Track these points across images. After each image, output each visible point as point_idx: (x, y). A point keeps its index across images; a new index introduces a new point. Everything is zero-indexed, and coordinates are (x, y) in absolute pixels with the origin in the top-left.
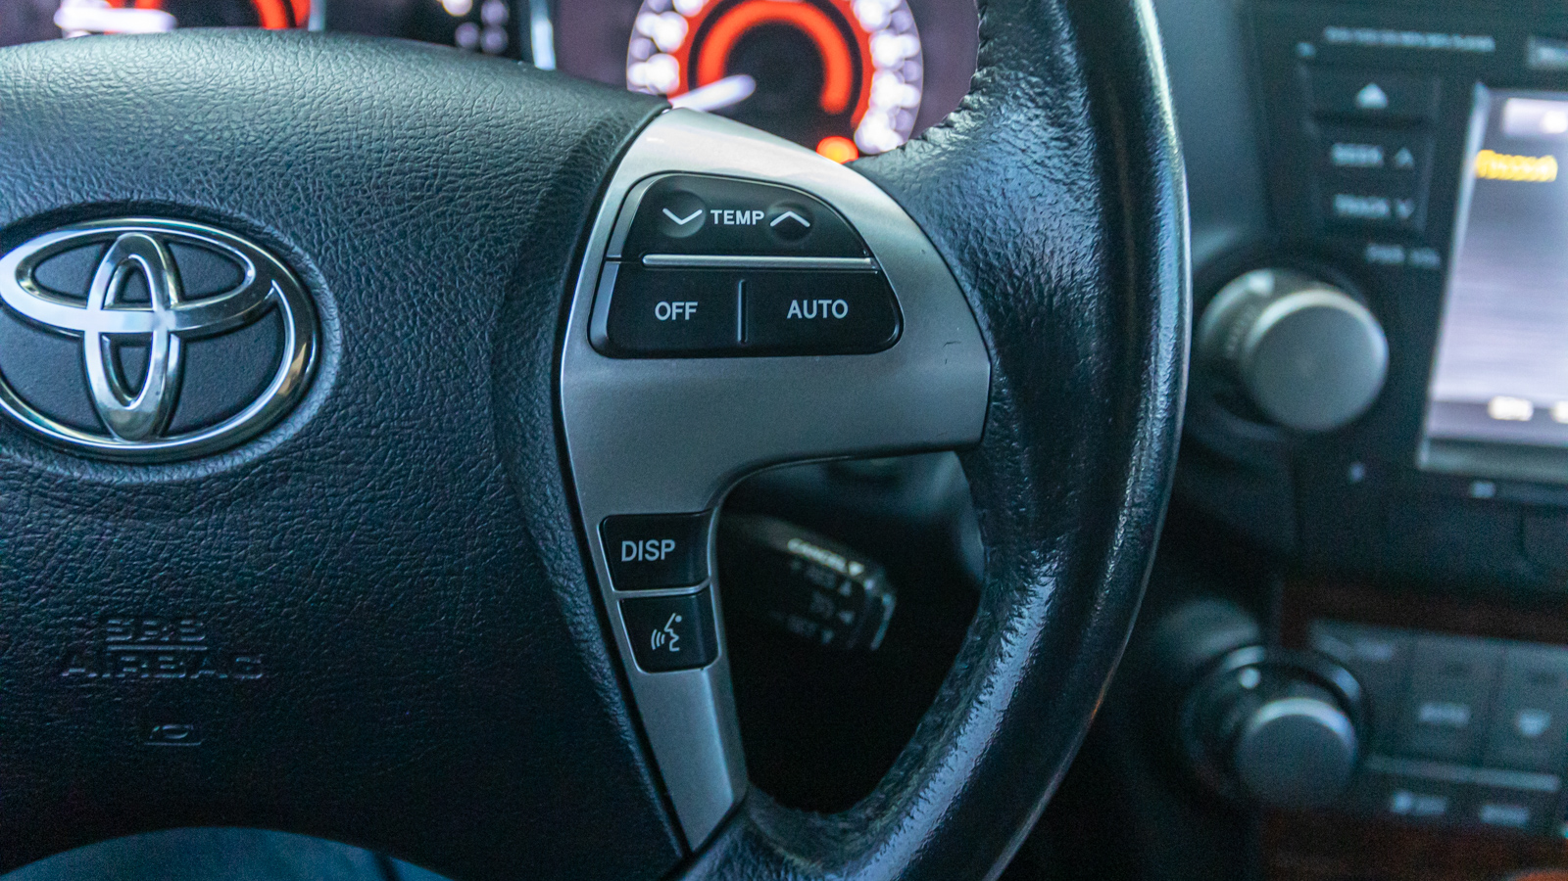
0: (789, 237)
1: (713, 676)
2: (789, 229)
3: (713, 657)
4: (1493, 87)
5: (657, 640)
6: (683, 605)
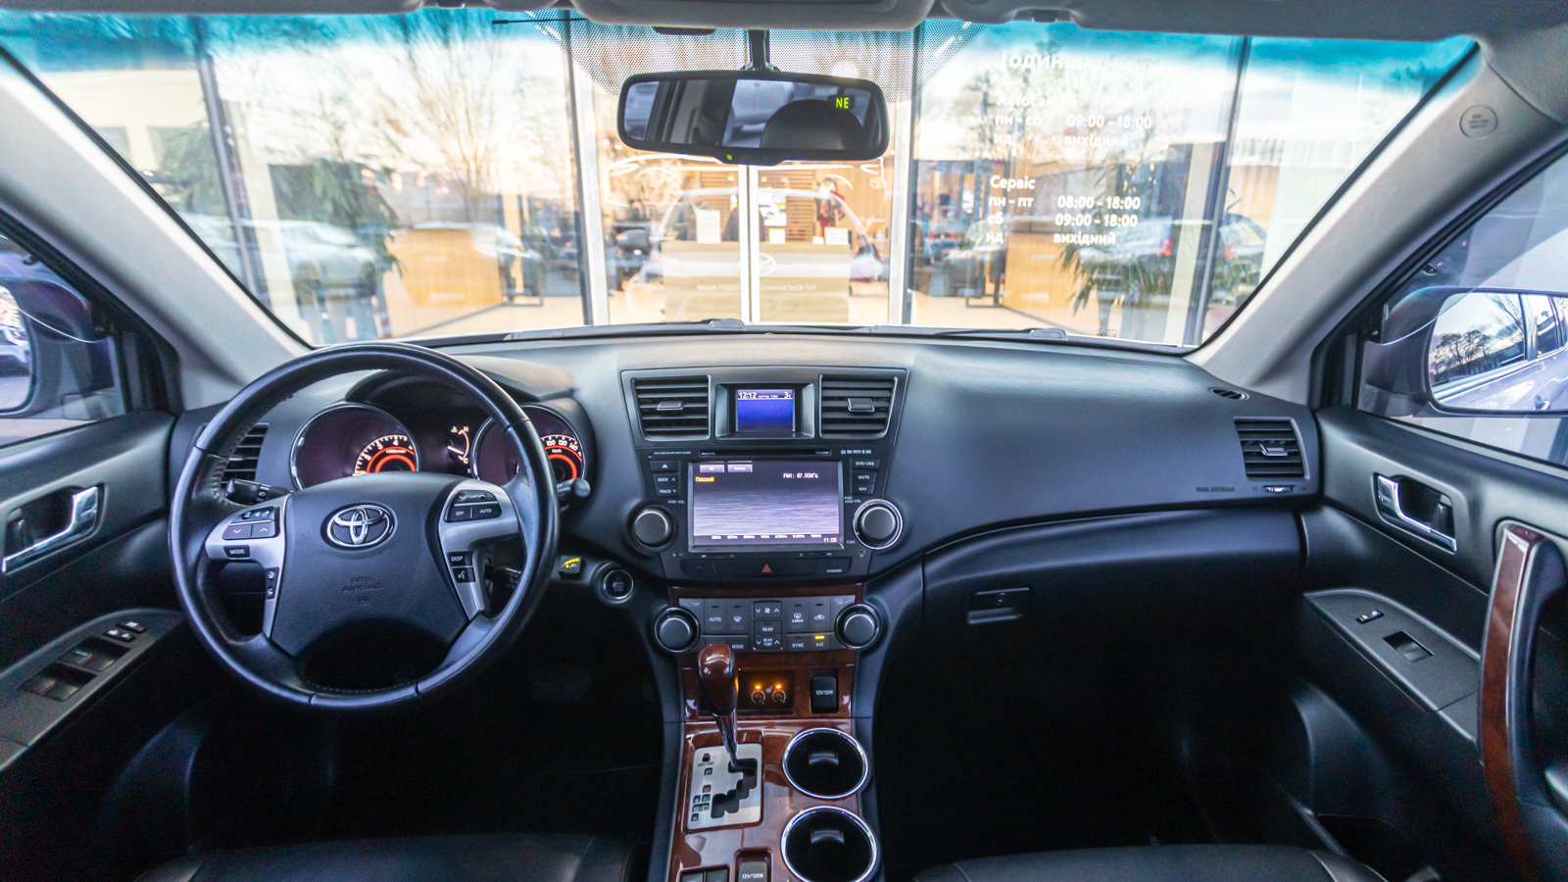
0: (483, 499)
1: (476, 586)
2: (483, 498)
3: (474, 580)
4: (692, 462)
5: (459, 576)
6: (465, 569)
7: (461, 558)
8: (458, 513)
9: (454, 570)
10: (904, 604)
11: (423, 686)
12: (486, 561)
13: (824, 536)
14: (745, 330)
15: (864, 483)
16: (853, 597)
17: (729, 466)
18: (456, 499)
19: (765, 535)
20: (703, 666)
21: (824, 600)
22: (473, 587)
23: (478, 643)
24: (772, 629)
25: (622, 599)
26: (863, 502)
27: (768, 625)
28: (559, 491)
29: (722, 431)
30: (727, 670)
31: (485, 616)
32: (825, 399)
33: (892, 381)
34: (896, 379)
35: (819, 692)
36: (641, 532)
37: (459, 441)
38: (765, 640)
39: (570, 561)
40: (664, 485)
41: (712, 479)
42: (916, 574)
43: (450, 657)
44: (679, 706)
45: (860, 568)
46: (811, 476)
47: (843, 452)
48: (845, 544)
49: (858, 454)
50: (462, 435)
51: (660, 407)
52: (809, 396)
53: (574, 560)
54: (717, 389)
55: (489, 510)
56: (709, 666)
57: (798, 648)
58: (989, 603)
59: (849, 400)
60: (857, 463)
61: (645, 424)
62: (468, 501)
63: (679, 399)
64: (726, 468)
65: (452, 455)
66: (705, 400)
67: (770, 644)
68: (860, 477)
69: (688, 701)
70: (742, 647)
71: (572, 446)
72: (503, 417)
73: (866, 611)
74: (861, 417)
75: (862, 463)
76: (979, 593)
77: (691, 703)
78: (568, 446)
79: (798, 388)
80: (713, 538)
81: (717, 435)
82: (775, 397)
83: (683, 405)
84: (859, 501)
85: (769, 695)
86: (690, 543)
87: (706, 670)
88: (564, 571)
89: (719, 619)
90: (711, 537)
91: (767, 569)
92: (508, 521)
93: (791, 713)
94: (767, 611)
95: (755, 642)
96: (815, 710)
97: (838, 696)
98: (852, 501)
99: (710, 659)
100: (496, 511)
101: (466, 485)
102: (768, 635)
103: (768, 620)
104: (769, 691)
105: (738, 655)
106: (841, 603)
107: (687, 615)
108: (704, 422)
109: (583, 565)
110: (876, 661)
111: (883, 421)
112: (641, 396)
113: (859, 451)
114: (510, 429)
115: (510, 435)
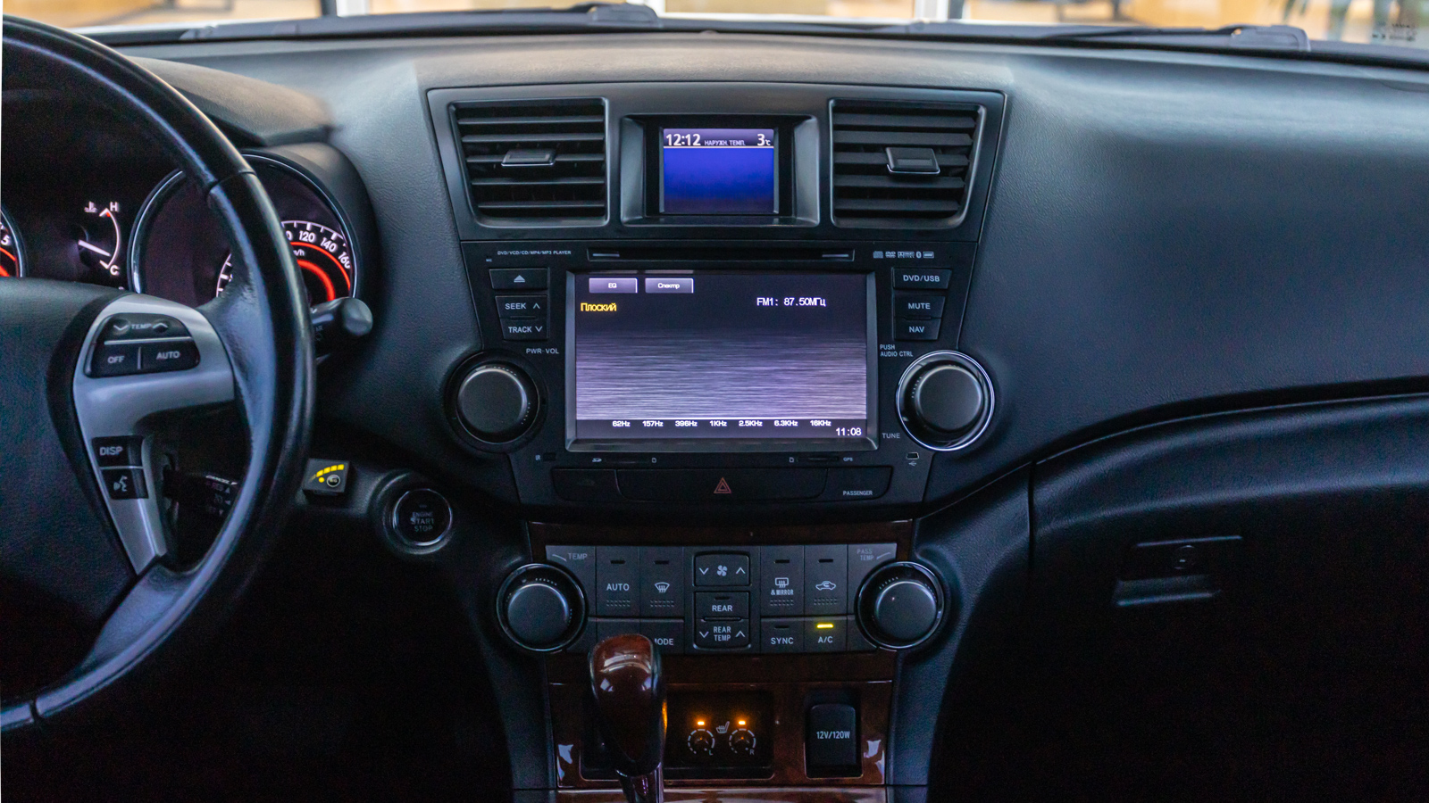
0: (161, 332)
1: (148, 507)
2: (160, 329)
3: (146, 496)
4: (574, 271)
5: (116, 486)
6: (128, 473)
7: (119, 449)
8: (113, 360)
9: (105, 473)
10: (992, 564)
11: (48, 704)
12: (166, 461)
13: (836, 423)
14: (660, 26)
15: (920, 317)
16: (894, 546)
17: (648, 281)
18: (107, 330)
19: (718, 420)
20: (600, 676)
21: (836, 551)
22: (143, 509)
23: (155, 621)
24: (730, 608)
25: (431, 546)
26: (915, 357)
27: (723, 600)
28: (315, 321)
29: (632, 211)
30: (648, 684)
31: (172, 568)
32: (839, 148)
33: (975, 116)
34: (982, 111)
35: (823, 735)
36: (473, 411)
37: (100, 231)
38: (716, 629)
39: (327, 470)
40: (519, 318)
41: (612, 307)
42: (1018, 505)
43: (100, 648)
44: (544, 755)
45: (909, 487)
46: (813, 302)
47: (878, 255)
48: (880, 440)
49: (906, 260)
50: (107, 218)
51: (507, 160)
52: (808, 142)
53: (334, 468)
54: (621, 124)
55: (176, 354)
56: (609, 677)
57: (781, 645)
58: (1161, 564)
59: (888, 150)
60: (906, 278)
61: (478, 195)
62: (132, 334)
63: (545, 146)
64: (641, 284)
65: (87, 256)
66: (599, 147)
67: (726, 638)
68: (911, 306)
69: (560, 747)
70: (670, 642)
71: (326, 244)
72: (202, 166)
73: (917, 575)
74: (912, 185)
75: (916, 278)
76: (1142, 545)
77: (565, 751)
78: (318, 243)
79: (785, 126)
80: (615, 424)
81: (624, 218)
82: (739, 145)
83: (554, 156)
84: (909, 354)
85: (722, 739)
86: (570, 434)
87: (605, 685)
88: (316, 488)
89: (626, 587)
90: (610, 422)
91: (723, 487)
92: (213, 377)
93: (767, 774)
94: (722, 571)
95: (696, 633)
96: (814, 770)
97: (860, 746)
98: (894, 354)
99: (611, 664)
100: (189, 356)
101: (122, 305)
102: (722, 619)
103: (723, 591)
104: (722, 730)
105: (665, 655)
106: (870, 558)
107: (560, 577)
108: (597, 193)
109: (351, 478)
110: (936, 676)
111: (958, 195)
112: (467, 140)
113: (910, 254)
114: (216, 191)
115: (216, 202)
